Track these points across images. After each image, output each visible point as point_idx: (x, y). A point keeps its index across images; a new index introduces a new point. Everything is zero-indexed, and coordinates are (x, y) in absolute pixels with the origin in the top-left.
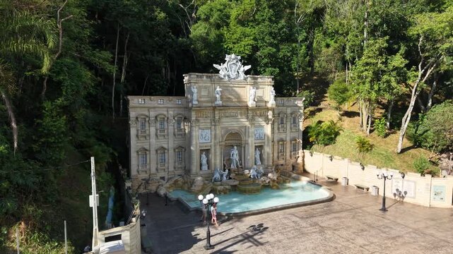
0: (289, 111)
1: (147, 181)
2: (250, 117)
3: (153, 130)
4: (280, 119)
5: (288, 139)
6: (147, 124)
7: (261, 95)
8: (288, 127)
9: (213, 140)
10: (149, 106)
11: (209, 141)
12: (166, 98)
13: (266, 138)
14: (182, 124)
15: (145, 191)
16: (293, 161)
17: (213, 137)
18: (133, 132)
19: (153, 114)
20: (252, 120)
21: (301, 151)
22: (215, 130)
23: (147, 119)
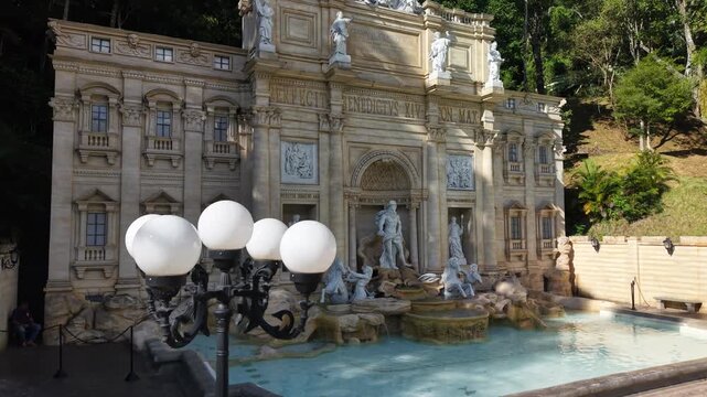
0: (529, 130)
1: (102, 303)
2: (433, 121)
3: (132, 137)
4: (508, 148)
5: (530, 203)
6: (114, 118)
7: (462, 63)
8: (530, 173)
9: (324, 179)
10: (125, 61)
11: (313, 180)
12: (181, 45)
13: (478, 187)
14: (230, 131)
15: (87, 335)
16: (545, 264)
17: (324, 168)
18: (63, 136)
19: (134, 87)
20: (439, 130)
21: (562, 239)
22: (331, 146)
23: (113, 100)
